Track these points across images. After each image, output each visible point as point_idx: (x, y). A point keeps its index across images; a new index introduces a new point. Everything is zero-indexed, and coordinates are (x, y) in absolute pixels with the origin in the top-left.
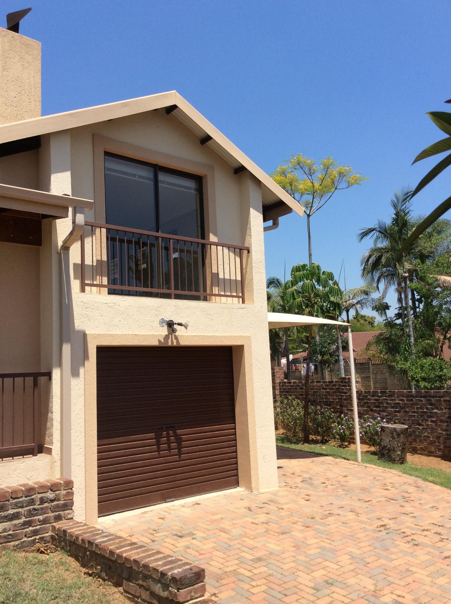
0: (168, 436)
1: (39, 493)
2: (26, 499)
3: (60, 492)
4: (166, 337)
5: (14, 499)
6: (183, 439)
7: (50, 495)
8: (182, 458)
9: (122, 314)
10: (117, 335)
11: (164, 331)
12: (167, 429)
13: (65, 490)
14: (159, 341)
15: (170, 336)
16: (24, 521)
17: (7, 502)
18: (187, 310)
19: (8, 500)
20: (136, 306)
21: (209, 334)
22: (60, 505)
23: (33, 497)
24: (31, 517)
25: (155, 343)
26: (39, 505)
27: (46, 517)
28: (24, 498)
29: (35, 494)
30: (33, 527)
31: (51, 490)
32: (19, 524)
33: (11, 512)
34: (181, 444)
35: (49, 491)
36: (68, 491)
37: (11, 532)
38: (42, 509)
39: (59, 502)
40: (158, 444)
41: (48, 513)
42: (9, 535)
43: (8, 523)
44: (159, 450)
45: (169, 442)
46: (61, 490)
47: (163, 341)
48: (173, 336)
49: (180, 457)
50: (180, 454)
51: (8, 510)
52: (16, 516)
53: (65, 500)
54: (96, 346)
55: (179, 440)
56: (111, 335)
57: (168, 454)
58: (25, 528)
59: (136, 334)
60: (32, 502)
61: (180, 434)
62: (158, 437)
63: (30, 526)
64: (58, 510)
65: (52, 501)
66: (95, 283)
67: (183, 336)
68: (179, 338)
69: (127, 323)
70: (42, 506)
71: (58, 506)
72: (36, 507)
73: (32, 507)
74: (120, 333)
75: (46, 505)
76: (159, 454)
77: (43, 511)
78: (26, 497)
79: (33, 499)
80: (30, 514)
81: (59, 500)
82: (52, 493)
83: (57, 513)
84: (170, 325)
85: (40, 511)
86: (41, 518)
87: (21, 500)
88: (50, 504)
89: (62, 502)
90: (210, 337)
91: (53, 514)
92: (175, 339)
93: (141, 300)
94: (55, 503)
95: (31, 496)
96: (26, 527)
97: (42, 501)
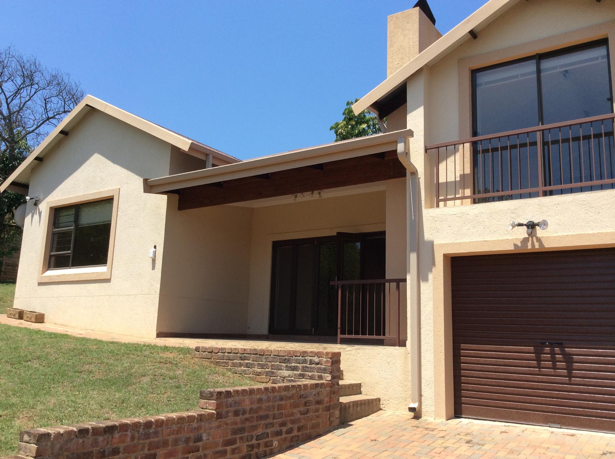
0: (553, 353)
1: (310, 356)
2: (302, 358)
3: (322, 358)
4: (525, 241)
5: (296, 356)
6: (575, 360)
7: (316, 359)
8: (572, 382)
9: (471, 222)
10: (465, 243)
11: (523, 233)
12: (552, 345)
13: (325, 358)
14: (515, 245)
15: (530, 239)
16: (300, 373)
17: (292, 358)
18: (557, 207)
19: (292, 357)
20: (487, 212)
21: (591, 232)
22: (322, 369)
23: (306, 358)
24: (304, 372)
25: (508, 247)
26: (309, 364)
27: (313, 375)
28: (301, 358)
29: (307, 356)
30: (305, 379)
31: (317, 356)
32: (297, 374)
33: (293, 364)
34: (572, 366)
35: (316, 356)
36: (328, 359)
37: (293, 379)
38: (311, 368)
39: (322, 366)
40: (538, 360)
41: (315, 372)
42: (292, 380)
43: (292, 372)
44: (539, 367)
45: (554, 360)
46: (323, 358)
47: (520, 245)
48: (534, 238)
49: (570, 380)
50: (570, 376)
51: (292, 363)
52: (295, 369)
53: (325, 366)
54: (442, 254)
55: (569, 359)
56: (458, 244)
57: (553, 373)
58: (300, 379)
59: (486, 240)
60: (305, 361)
61: (572, 353)
62: (538, 353)
63: (304, 378)
64: (321, 372)
65: (317, 364)
66: (457, 196)
67: (548, 237)
68: (543, 240)
69: (477, 230)
70: (311, 366)
71: (320, 368)
72: (308, 365)
73: (305, 365)
74: (468, 240)
75: (313, 366)
76: (540, 370)
77: (312, 370)
78: (302, 357)
79: (305, 359)
80: (304, 369)
81: (321, 365)
82: (318, 358)
83: (320, 374)
84: (532, 226)
85: (309, 369)
86: (310, 374)
87: (299, 358)
88: (316, 366)
89: (323, 367)
90: (594, 235)
91: (317, 374)
92: (537, 241)
93: (494, 205)
94: (319, 366)
95: (305, 357)
96: (301, 377)
97: (311, 362)
